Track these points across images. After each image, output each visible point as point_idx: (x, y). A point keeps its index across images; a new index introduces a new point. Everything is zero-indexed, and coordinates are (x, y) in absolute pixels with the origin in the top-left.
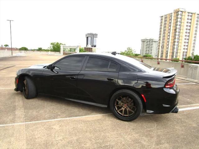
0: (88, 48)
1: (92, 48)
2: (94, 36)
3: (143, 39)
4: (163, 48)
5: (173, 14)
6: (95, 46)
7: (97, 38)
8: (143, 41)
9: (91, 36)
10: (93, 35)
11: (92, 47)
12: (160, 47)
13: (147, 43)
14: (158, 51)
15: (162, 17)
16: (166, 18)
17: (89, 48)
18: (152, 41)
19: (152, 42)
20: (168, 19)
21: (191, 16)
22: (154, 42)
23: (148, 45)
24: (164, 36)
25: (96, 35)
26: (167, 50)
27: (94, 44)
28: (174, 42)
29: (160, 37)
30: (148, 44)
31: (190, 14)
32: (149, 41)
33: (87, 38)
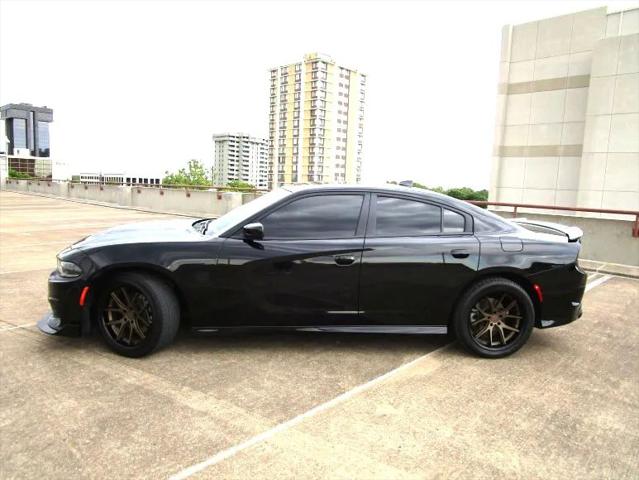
0: (16, 160)
1: (33, 161)
2: (39, 115)
3: (219, 133)
4: (284, 162)
5: (303, 67)
6: (46, 154)
7: (50, 124)
8: (220, 141)
9: (23, 114)
10: (34, 111)
11: (33, 158)
12: (276, 161)
13: (232, 145)
14: (271, 171)
15: (274, 71)
16: (285, 75)
17: (23, 160)
18: (245, 140)
19: (246, 144)
20: (291, 80)
21: (348, 78)
22: (253, 143)
23: (235, 154)
24: (285, 127)
25: (49, 112)
26: (294, 169)
27: (42, 146)
28: (312, 145)
29: (272, 130)
30: (235, 149)
31: (345, 73)
32: (236, 139)
33: (10, 122)
